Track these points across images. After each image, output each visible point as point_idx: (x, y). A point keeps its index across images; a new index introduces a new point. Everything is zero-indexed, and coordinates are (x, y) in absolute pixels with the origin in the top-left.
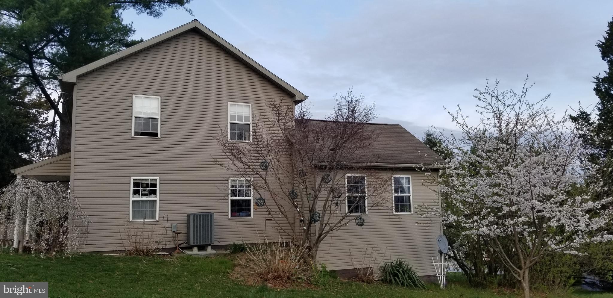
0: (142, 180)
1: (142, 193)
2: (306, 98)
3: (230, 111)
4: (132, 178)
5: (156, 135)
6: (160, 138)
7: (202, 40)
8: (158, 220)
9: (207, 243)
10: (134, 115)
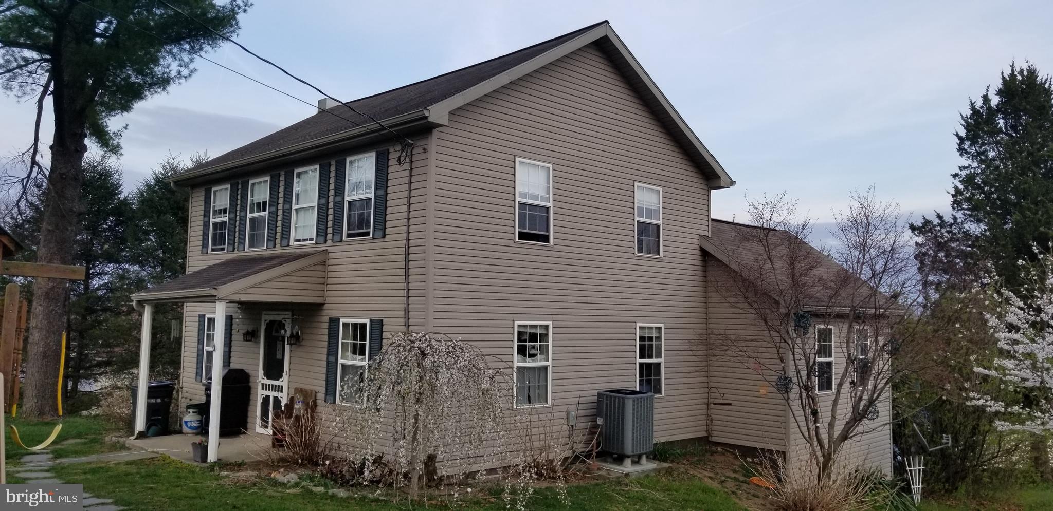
0: (531, 326)
1: (530, 353)
2: (732, 183)
3: (638, 200)
4: (517, 323)
5: (546, 239)
6: (551, 246)
7: (601, 60)
8: (550, 404)
9: (642, 452)
10: (519, 199)
